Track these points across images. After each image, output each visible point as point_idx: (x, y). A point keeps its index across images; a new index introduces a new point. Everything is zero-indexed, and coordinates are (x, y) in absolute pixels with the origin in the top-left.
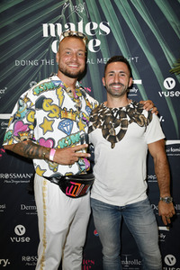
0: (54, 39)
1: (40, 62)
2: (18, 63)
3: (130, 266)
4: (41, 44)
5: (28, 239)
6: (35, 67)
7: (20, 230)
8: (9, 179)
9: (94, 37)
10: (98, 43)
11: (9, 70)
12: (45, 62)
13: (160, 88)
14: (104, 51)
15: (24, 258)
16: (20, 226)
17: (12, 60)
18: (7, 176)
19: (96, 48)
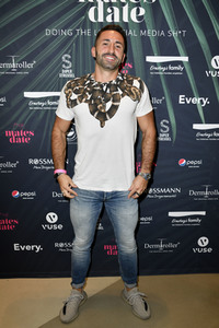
0: (92, 5)
1: (75, 32)
2: (48, 32)
3: (165, 249)
4: (77, 10)
5: (60, 227)
6: (69, 38)
7: (52, 217)
8: (38, 165)
9: (138, 5)
10: (142, 12)
11: (39, 40)
12: (80, 31)
13: (207, 67)
14: (149, 21)
15: (56, 245)
16: (52, 214)
17: (41, 29)
18: (36, 161)
19: (139, 18)
